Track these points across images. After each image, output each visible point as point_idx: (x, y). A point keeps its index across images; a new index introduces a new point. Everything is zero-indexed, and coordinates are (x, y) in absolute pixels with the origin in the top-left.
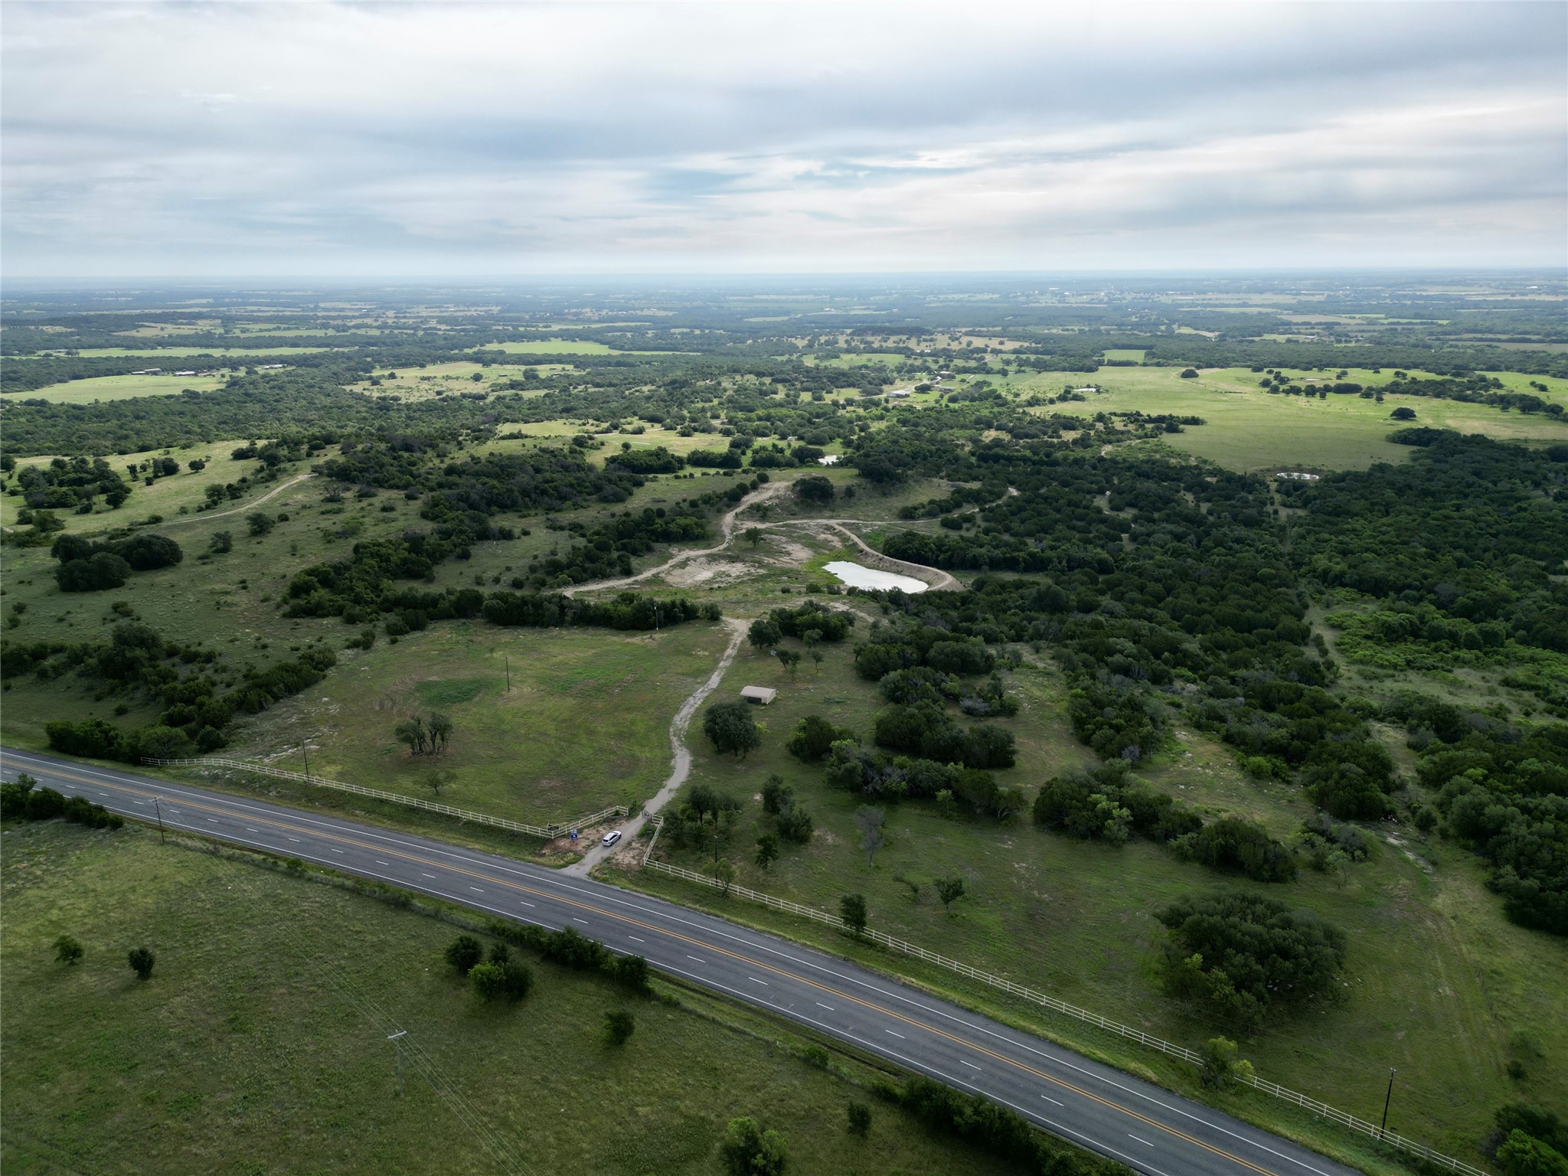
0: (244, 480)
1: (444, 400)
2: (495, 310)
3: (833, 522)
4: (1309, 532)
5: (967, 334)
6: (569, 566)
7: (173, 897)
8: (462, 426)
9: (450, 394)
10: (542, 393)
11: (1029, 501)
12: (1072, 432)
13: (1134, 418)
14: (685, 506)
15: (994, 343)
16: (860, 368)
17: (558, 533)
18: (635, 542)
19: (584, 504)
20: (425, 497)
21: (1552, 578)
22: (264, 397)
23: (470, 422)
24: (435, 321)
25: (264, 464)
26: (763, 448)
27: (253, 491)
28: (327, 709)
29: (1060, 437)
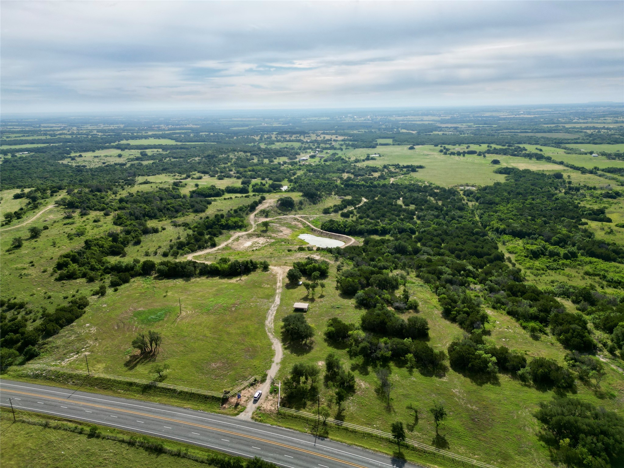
0: (21, 209)
1: (107, 166)
2: (122, 126)
3: (297, 216)
4: (485, 212)
5: (322, 134)
6: (188, 244)
7: (27, 458)
8: (119, 178)
9: (109, 163)
10: (151, 162)
11: (373, 203)
12: (376, 173)
13: (397, 166)
14: (232, 212)
15: (334, 137)
16: (284, 148)
17: (178, 228)
18: (215, 231)
19: (187, 213)
20: (112, 214)
21: (580, 227)
22: (22, 167)
23: (122, 176)
24: (96, 131)
25: (30, 200)
26: (257, 184)
27: (27, 214)
28: (90, 330)
29: (372, 175)
